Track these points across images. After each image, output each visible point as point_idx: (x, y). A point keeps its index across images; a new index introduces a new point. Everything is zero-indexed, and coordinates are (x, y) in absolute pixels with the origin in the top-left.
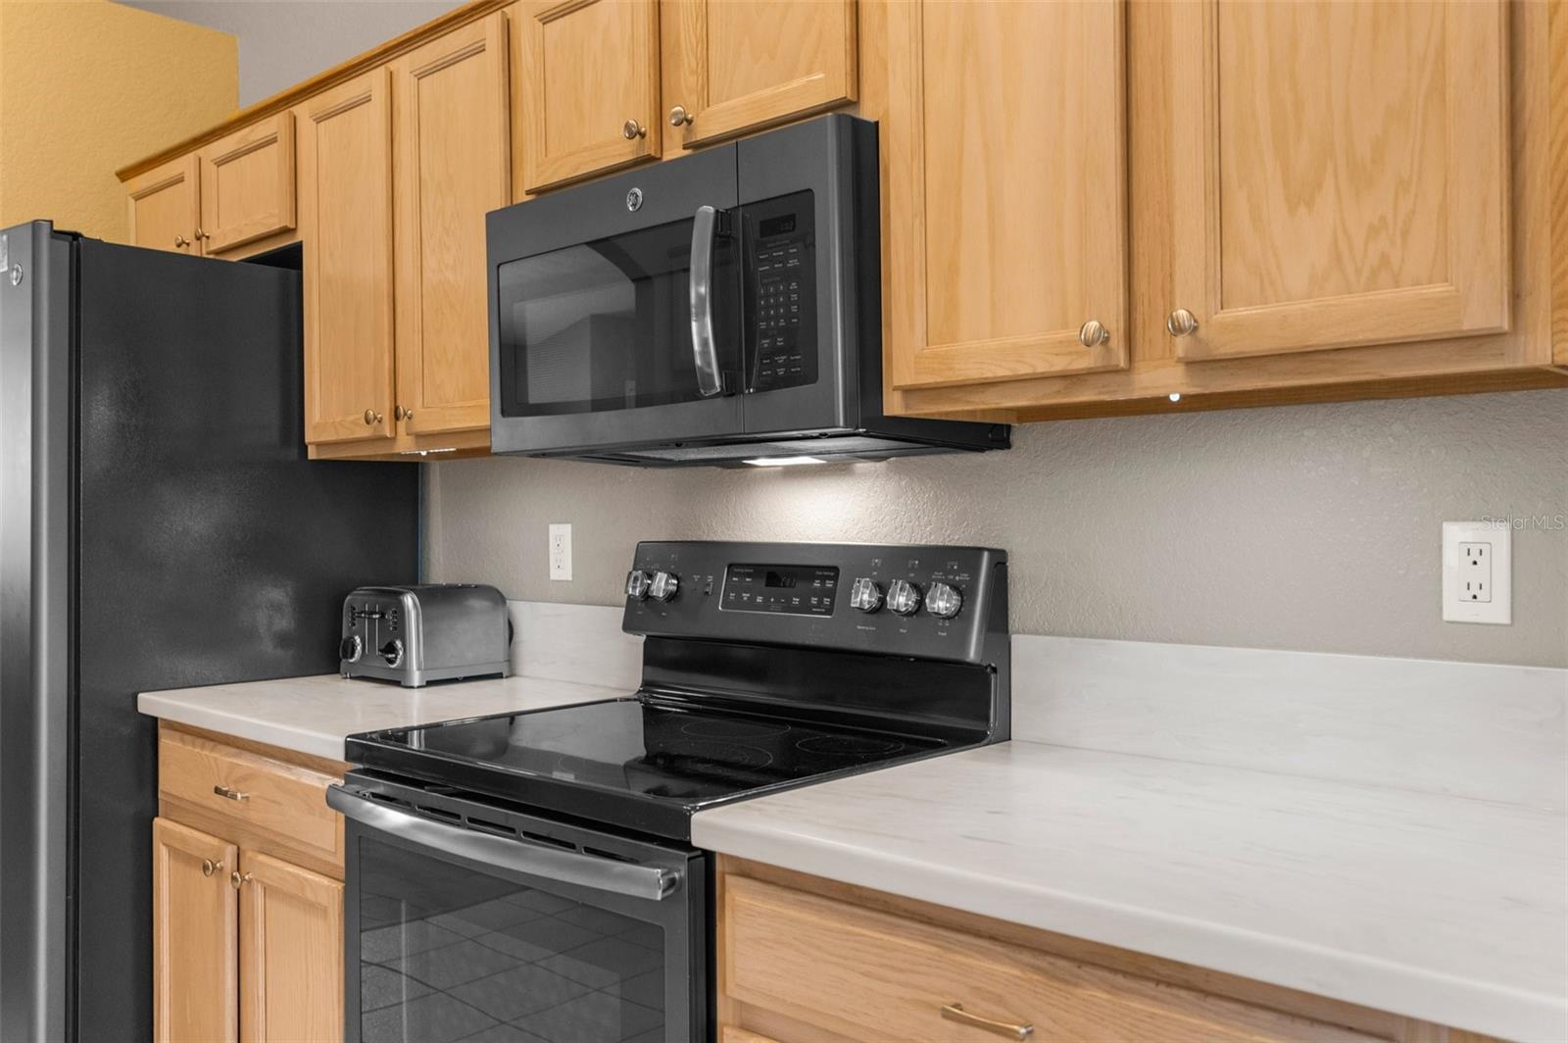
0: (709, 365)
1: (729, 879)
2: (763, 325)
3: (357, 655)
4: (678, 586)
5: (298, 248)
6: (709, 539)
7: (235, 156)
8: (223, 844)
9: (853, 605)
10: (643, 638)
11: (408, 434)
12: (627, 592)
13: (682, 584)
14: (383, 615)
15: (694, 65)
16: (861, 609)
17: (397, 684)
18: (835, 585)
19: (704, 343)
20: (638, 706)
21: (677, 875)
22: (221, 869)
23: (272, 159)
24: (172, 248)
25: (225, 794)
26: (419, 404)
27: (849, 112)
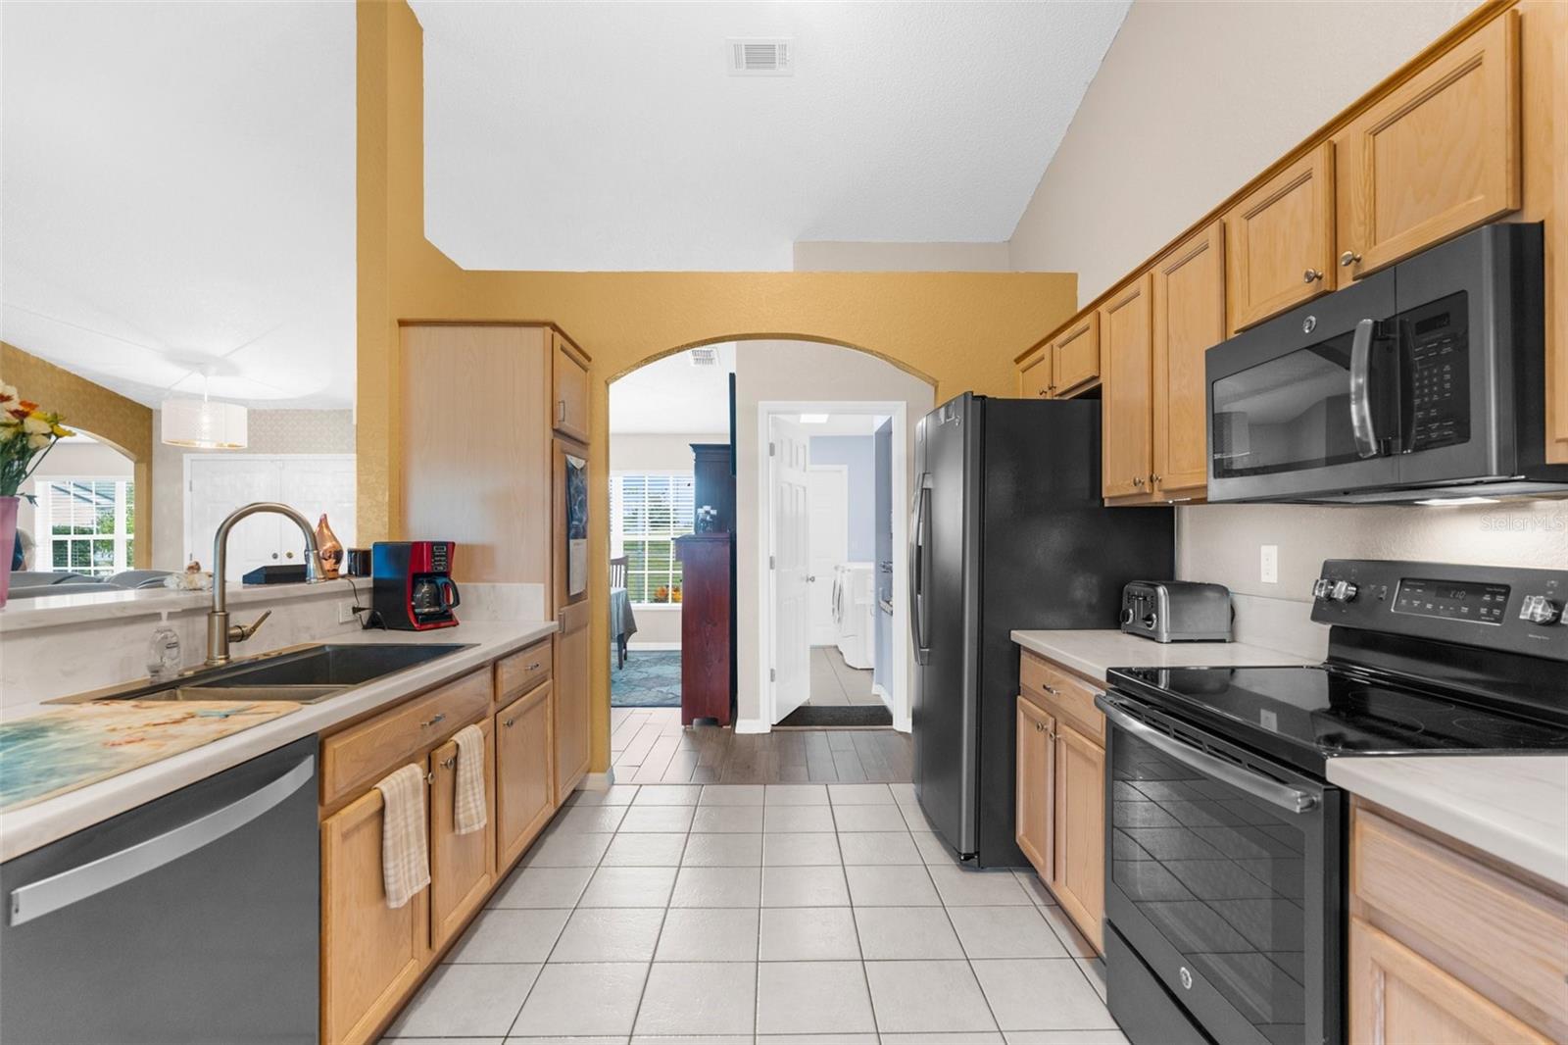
0: (1367, 435)
1: (1359, 812)
2: (1417, 402)
3: (1131, 620)
4: (1357, 592)
5: (1099, 388)
6: (1388, 559)
7: (1069, 341)
8: (1048, 716)
9: (1521, 617)
10: (1329, 626)
11: (1160, 491)
12: (1314, 594)
13: (1360, 591)
14: (1145, 599)
15: (1362, 217)
16: (1532, 621)
17: (1153, 639)
18: (1506, 600)
19: (1362, 420)
20: (1325, 673)
21: (1315, 799)
22: (1046, 729)
23: (1087, 339)
24: (1037, 396)
25: (1048, 689)
26: (1165, 472)
27: (1513, 220)
